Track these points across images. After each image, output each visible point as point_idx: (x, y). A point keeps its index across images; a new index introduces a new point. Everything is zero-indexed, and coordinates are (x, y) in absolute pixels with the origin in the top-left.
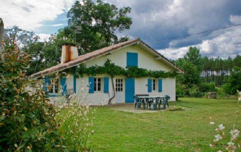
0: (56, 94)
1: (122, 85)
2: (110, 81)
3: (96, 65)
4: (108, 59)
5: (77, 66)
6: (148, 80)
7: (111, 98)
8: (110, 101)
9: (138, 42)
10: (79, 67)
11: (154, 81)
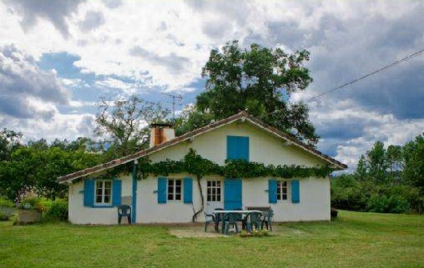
0: (107, 204)
1: (219, 190)
2: (195, 184)
3: (167, 160)
4: (191, 149)
5: (134, 161)
6: (270, 181)
7: (196, 212)
8: (195, 216)
9: (243, 117)
10: (136, 162)
11: (285, 184)
